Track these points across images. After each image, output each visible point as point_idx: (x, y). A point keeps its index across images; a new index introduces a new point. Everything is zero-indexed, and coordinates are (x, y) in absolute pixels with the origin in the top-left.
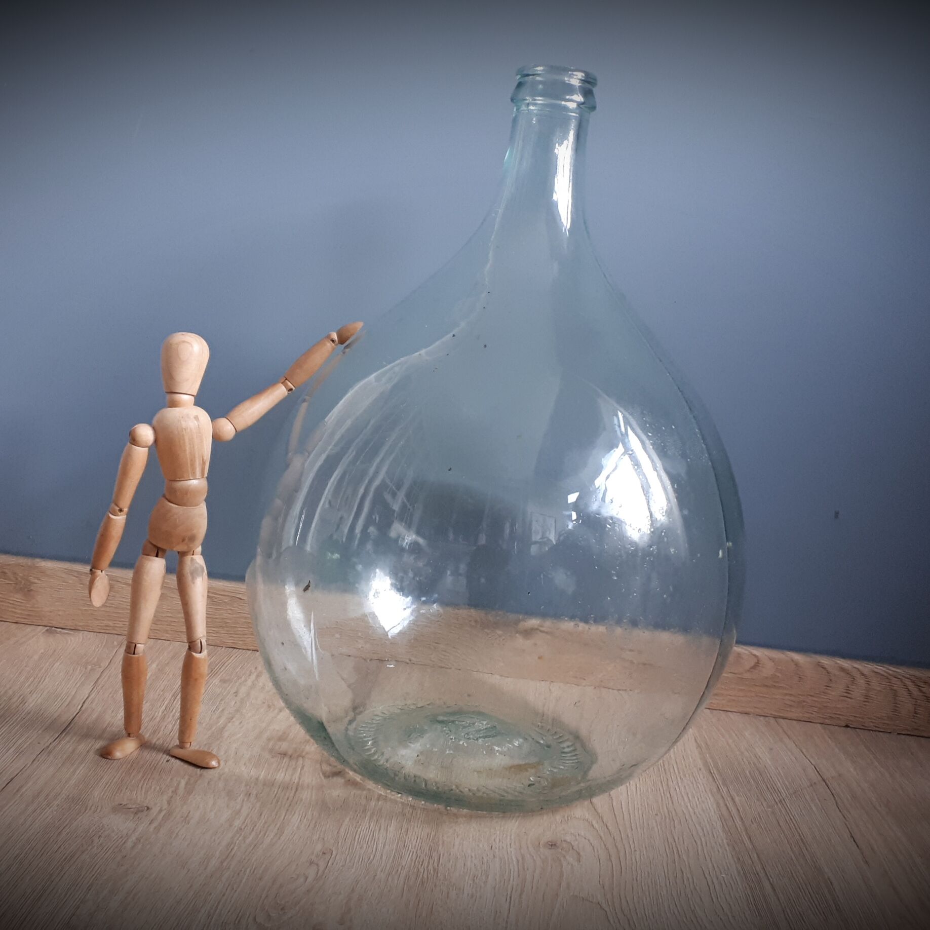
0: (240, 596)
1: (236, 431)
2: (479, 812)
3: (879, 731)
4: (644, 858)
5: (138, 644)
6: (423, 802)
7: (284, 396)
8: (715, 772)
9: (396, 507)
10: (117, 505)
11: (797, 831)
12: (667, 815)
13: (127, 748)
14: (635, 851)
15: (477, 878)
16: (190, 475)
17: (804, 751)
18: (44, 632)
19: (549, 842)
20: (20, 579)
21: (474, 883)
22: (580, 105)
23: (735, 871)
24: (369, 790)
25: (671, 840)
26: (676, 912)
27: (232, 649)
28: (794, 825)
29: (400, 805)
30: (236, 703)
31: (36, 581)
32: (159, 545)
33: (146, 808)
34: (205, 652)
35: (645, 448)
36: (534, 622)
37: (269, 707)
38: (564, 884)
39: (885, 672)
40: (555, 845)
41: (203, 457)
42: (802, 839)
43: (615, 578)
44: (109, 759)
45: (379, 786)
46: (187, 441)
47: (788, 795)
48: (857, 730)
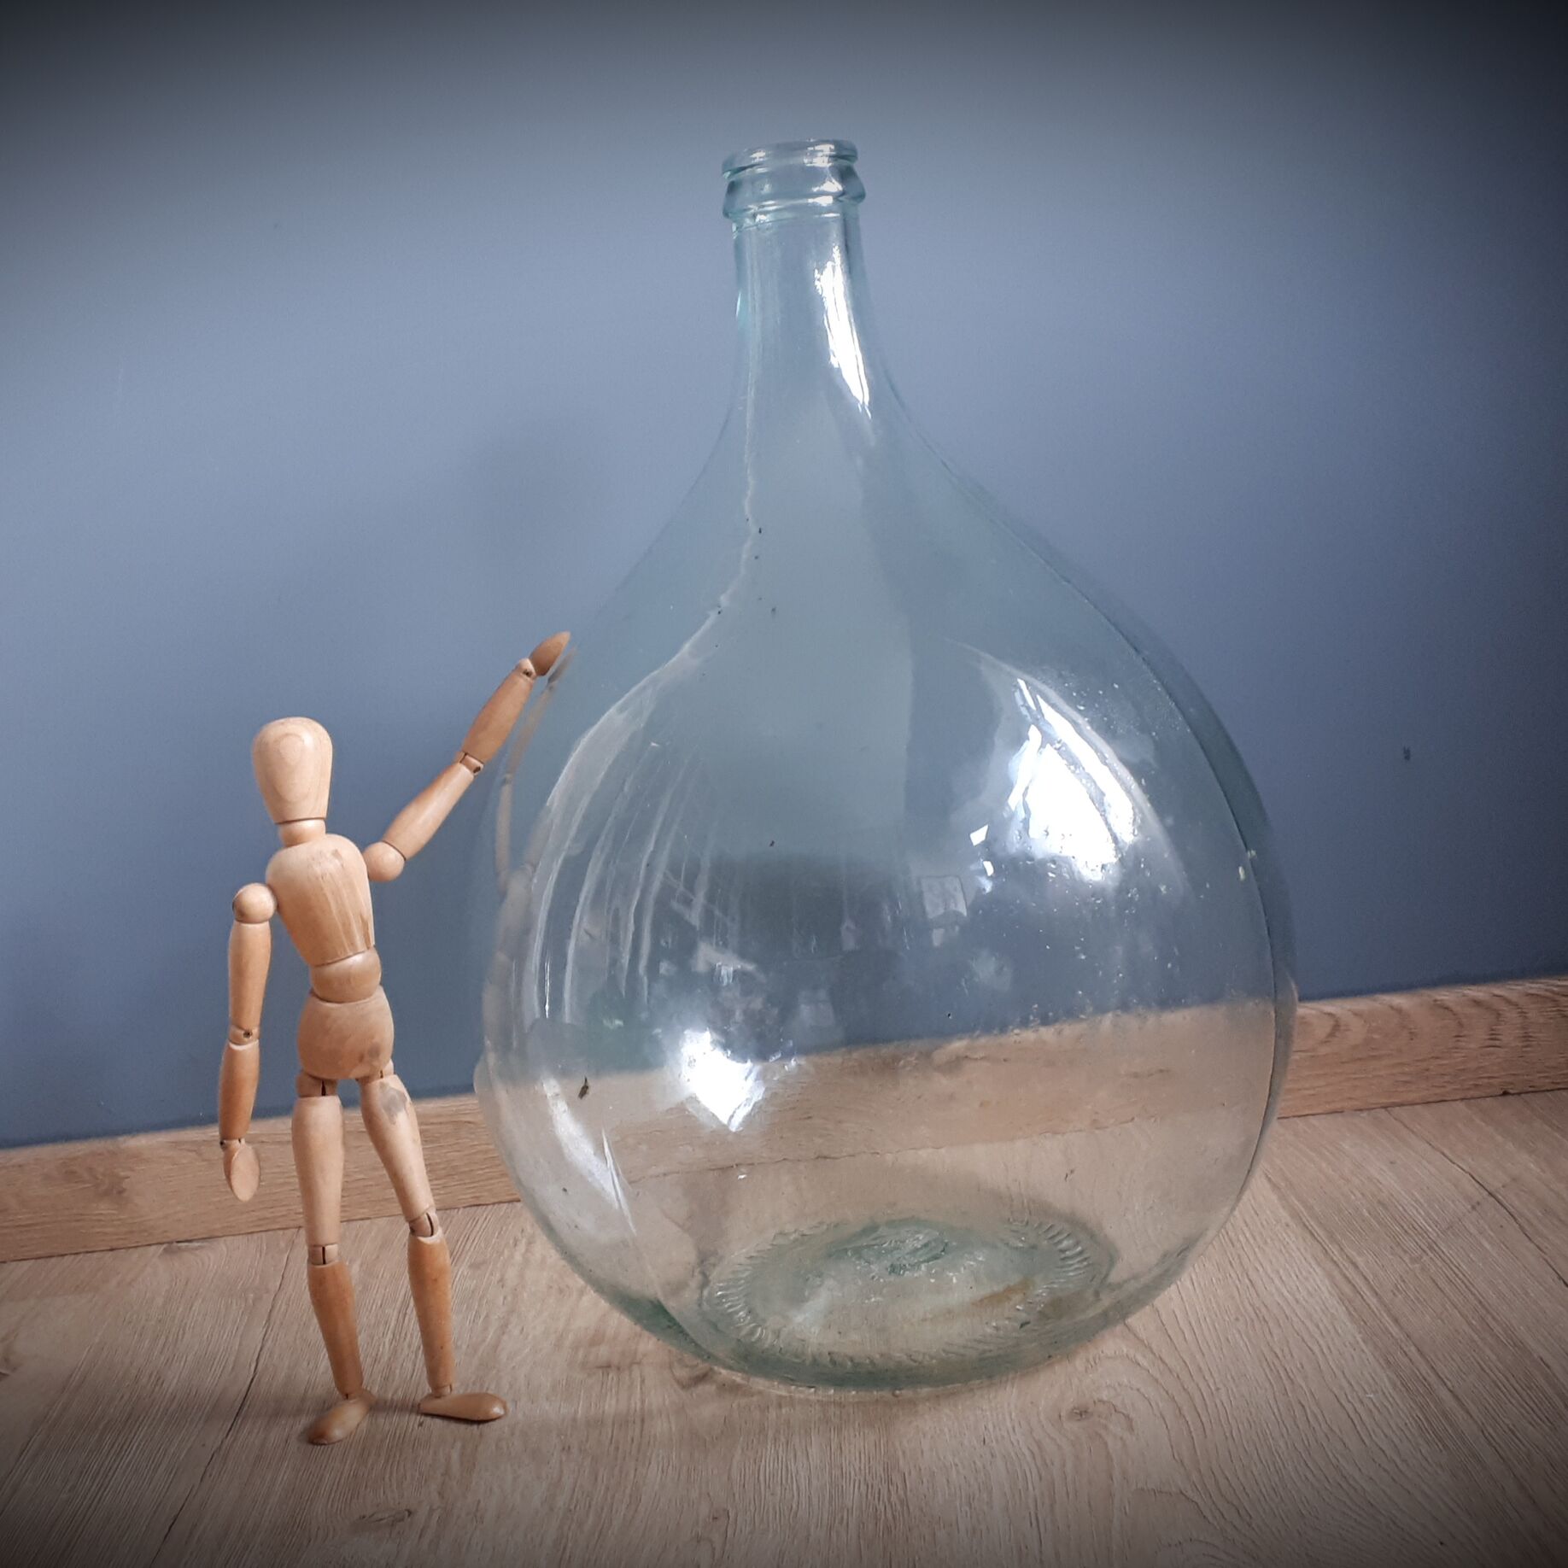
0: (468, 1118)
1: (405, 859)
2: (949, 1387)
3: (1559, 1089)
4: (1235, 1397)
5: (327, 1245)
6: (854, 1393)
7: (469, 783)
8: (1312, 1223)
9: (695, 917)
10: (240, 1028)
11: (1470, 1290)
12: (1253, 1316)
13: (350, 1419)
14: (1218, 1389)
15: (973, 1499)
16: (348, 949)
17: (1446, 1152)
18: (161, 1255)
19: (1075, 1408)
20: (101, 1177)
21: (971, 1508)
22: (837, 197)
23: (1388, 1384)
24: (760, 1393)
25: (1270, 1357)
26: (1310, 1476)
27: (476, 1208)
28: (1463, 1282)
29: (817, 1407)
30: (505, 1298)
31: (128, 1173)
32: (325, 1076)
33: (407, 1513)
34: (439, 1232)
35: (1080, 732)
36: (958, 1045)
37: (561, 1291)
38: (1117, 1474)
39: (1546, 990)
40: (1086, 1412)
41: (361, 916)
42: (1480, 1302)
43: (1083, 957)
44: (325, 1444)
45: (776, 1383)
46: (329, 896)
47: (1441, 1234)
48: (1523, 1095)
